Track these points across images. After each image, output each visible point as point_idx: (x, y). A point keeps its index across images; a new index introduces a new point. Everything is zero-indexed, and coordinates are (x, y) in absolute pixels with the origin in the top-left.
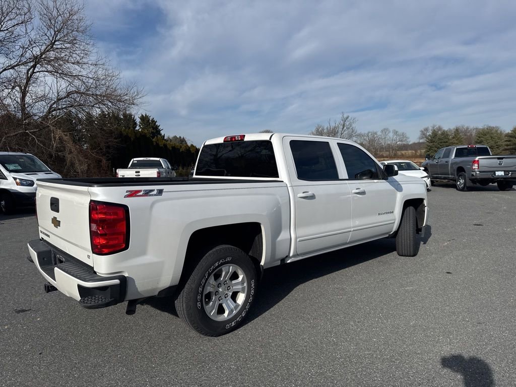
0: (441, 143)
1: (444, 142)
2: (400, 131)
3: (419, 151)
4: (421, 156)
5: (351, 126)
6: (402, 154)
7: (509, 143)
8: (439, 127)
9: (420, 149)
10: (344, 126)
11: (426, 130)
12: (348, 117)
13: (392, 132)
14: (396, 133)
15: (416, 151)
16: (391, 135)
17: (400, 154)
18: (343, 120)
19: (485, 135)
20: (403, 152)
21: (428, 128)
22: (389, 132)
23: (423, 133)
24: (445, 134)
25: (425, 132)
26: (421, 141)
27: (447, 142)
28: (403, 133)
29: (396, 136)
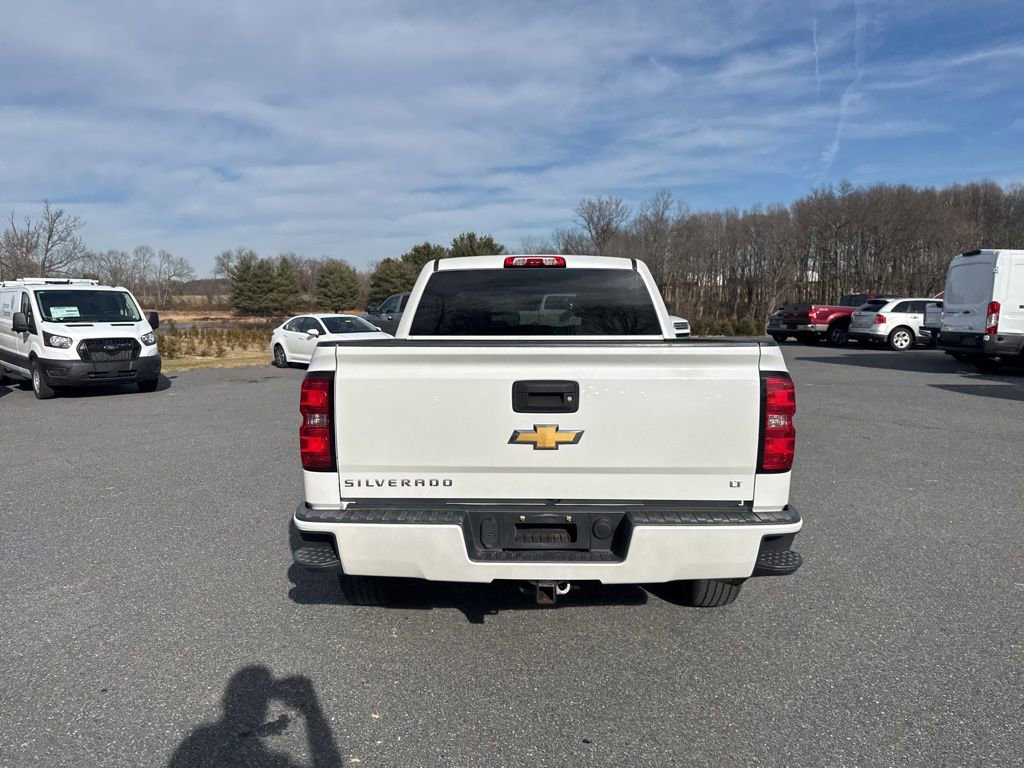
0: (259, 282)
1: (264, 282)
2: (176, 255)
3: (216, 297)
4: (221, 308)
5: (69, 235)
6: (183, 301)
7: (377, 289)
8: (251, 252)
9: (220, 292)
10: (51, 232)
11: (227, 256)
12: (59, 214)
13: (157, 254)
14: (166, 257)
15: (210, 298)
16: (156, 261)
17: (179, 301)
18: (47, 219)
19: (331, 274)
20: (185, 298)
21: (230, 252)
22: (152, 255)
23: (223, 261)
24: (264, 266)
25: (226, 261)
26: (219, 277)
27: (269, 282)
28: (182, 259)
29: (166, 265)
